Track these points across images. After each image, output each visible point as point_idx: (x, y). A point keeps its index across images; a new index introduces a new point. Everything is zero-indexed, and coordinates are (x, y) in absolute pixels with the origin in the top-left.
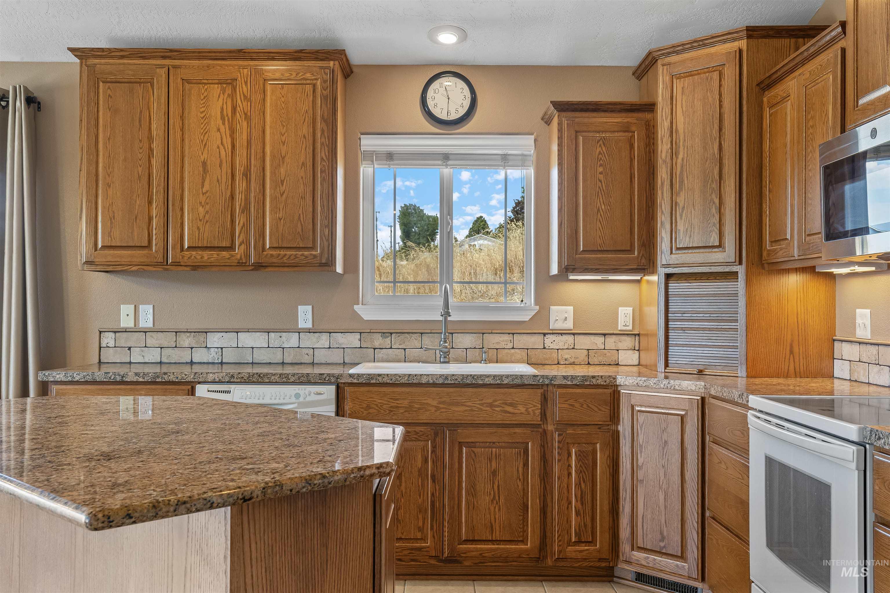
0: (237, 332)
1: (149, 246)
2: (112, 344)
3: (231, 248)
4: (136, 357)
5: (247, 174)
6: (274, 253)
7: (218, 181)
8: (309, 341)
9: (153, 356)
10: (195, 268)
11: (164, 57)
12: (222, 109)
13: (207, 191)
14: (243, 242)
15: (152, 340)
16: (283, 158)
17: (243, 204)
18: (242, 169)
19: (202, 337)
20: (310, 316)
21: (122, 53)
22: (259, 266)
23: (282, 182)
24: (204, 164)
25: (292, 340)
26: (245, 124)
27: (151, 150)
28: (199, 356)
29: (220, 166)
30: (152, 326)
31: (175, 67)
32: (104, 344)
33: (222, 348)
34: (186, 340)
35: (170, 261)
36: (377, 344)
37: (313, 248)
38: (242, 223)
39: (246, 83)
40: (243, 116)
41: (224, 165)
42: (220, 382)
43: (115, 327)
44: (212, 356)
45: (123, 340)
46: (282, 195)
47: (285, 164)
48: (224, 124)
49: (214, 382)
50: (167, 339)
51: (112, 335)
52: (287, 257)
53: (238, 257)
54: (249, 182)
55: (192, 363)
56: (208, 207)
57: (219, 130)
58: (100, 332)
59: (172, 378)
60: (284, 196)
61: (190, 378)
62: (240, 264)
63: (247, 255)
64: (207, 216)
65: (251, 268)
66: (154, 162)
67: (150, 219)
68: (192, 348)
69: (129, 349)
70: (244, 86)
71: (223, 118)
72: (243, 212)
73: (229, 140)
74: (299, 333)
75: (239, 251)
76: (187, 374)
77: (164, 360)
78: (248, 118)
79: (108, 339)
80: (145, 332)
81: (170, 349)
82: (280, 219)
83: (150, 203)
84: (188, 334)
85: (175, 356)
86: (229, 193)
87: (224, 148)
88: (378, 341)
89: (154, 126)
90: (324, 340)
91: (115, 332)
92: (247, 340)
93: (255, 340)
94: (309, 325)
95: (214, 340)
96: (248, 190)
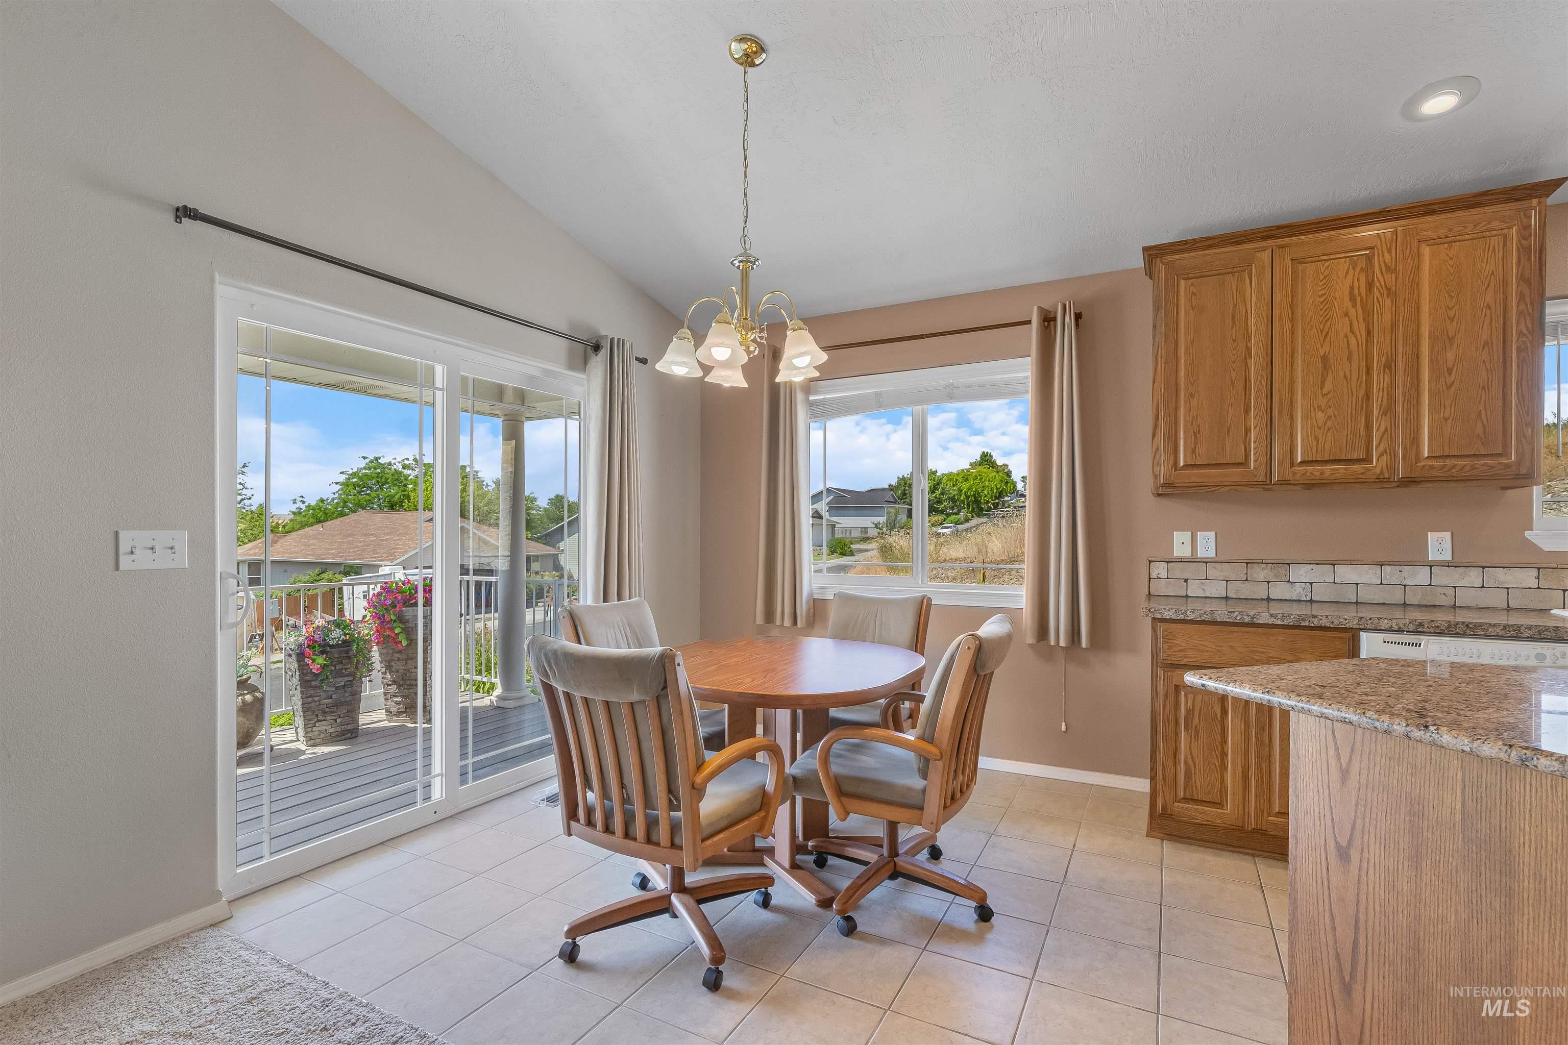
0: (1334, 565)
1: (1245, 463)
2: (1164, 575)
3: (1367, 460)
4: (1194, 589)
5: (1390, 366)
6: (1432, 463)
7: (1346, 377)
8: (1444, 578)
9: (1216, 590)
10: (1309, 486)
11: (1265, 238)
12: (1352, 288)
13: (1329, 392)
14: (1385, 452)
15: (1213, 572)
16: (1451, 340)
17: (1385, 403)
18: (1384, 360)
19: (1282, 570)
20: (1448, 545)
21: (1208, 243)
22: (1409, 482)
23: (1450, 371)
24: (1325, 359)
25: (1422, 576)
26: (1388, 302)
27: (1249, 350)
28: (1277, 591)
29: (1350, 359)
30: (1214, 556)
31: (1281, 247)
32: (1154, 575)
33: (1311, 584)
34: (1261, 573)
35: (1276, 478)
36: (1565, 584)
37: (1505, 453)
38: (1382, 429)
39: (1389, 251)
40: (1385, 292)
41: (1355, 357)
42: (1400, 631)
43: (1168, 557)
44: (1298, 592)
45: (1179, 571)
46: (1448, 388)
47: (1455, 345)
48: (1354, 305)
49: (1390, 630)
50: (1238, 571)
51: (1165, 565)
52: (1458, 468)
53: (1378, 471)
54: (1394, 376)
55: (1268, 599)
56: (1330, 412)
57: (1346, 314)
58: (1150, 562)
59: (1325, 622)
60: (1453, 389)
61: (1354, 624)
62: (1380, 481)
63: (1392, 469)
64: (1329, 424)
65: (1394, 485)
66: (1252, 363)
67: (1247, 431)
68: (1268, 582)
69: (1186, 581)
70: (1386, 254)
71: (1352, 299)
72: (1385, 414)
73: (1363, 326)
74: (1431, 567)
75: (1377, 463)
76: (1349, 618)
77: (1230, 595)
78: (1391, 293)
79: (1160, 570)
80: (1206, 563)
81: (1239, 583)
82: (1446, 420)
83: (1247, 411)
84: (1264, 566)
85: (1246, 591)
86: (1362, 392)
87: (1355, 336)
89: (1252, 321)
90: (1473, 577)
91: (1168, 562)
92: (1347, 574)
93: (1366, 575)
94: (1447, 556)
95: (1301, 573)
96: (1392, 385)
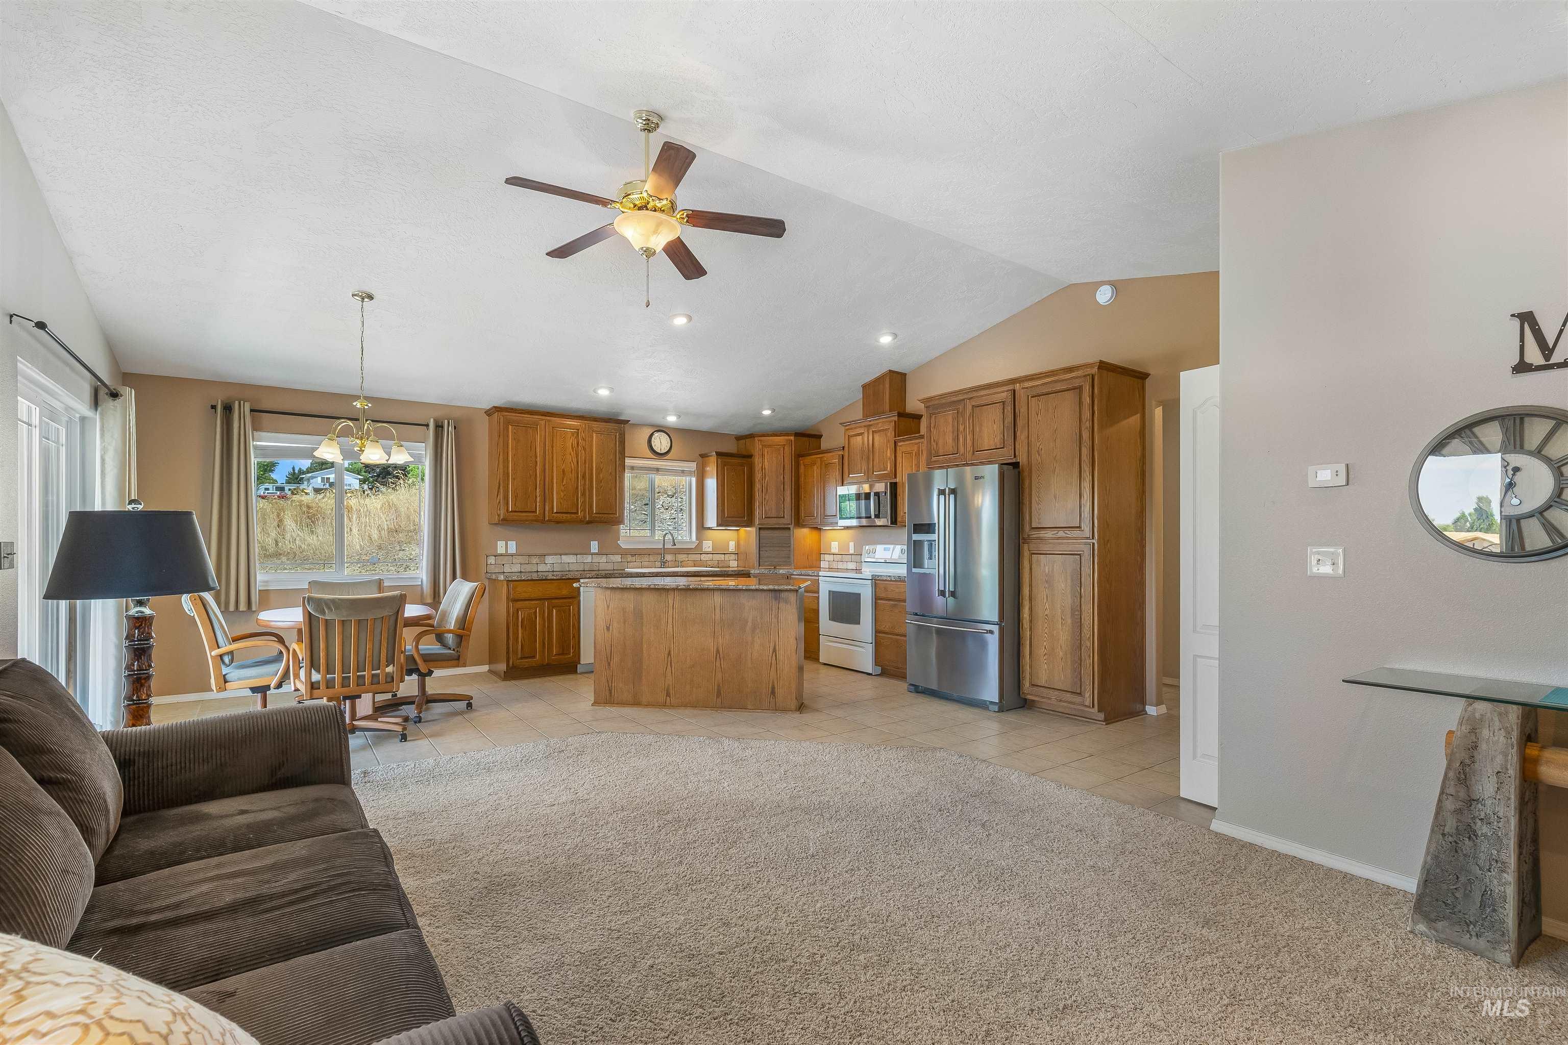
0: (561, 556)
1: (534, 511)
2: (493, 562)
3: (576, 512)
4: (507, 569)
5: (584, 477)
6: (598, 516)
8: (596, 559)
9: (516, 568)
10: (557, 522)
12: (572, 444)
13: (565, 484)
14: (582, 509)
15: (514, 560)
17: (582, 491)
18: (582, 474)
19: (542, 558)
20: (597, 547)
22: (590, 522)
24: (563, 471)
25: (589, 559)
26: (583, 452)
27: (536, 462)
28: (541, 568)
30: (515, 553)
31: (547, 420)
32: (489, 563)
33: (553, 564)
34: (535, 560)
35: (547, 519)
36: (629, 560)
43: (495, 554)
44: (548, 568)
45: (500, 560)
47: (603, 472)
50: (525, 560)
51: (494, 557)
54: (585, 480)
55: (537, 571)
58: (487, 556)
62: (581, 521)
63: (585, 517)
66: (538, 468)
67: (536, 497)
68: (537, 564)
69: (503, 565)
71: (572, 448)
72: (582, 495)
73: (576, 460)
74: (592, 555)
75: (580, 515)
77: (522, 570)
78: (585, 449)
79: (492, 560)
80: (512, 556)
81: (525, 565)
83: (535, 489)
84: (535, 557)
85: (528, 568)
86: (575, 486)
87: (574, 463)
88: (630, 558)
89: (538, 450)
90: (604, 559)
92: (566, 559)
93: (570, 559)
94: (597, 551)
95: (550, 560)
96: (585, 484)
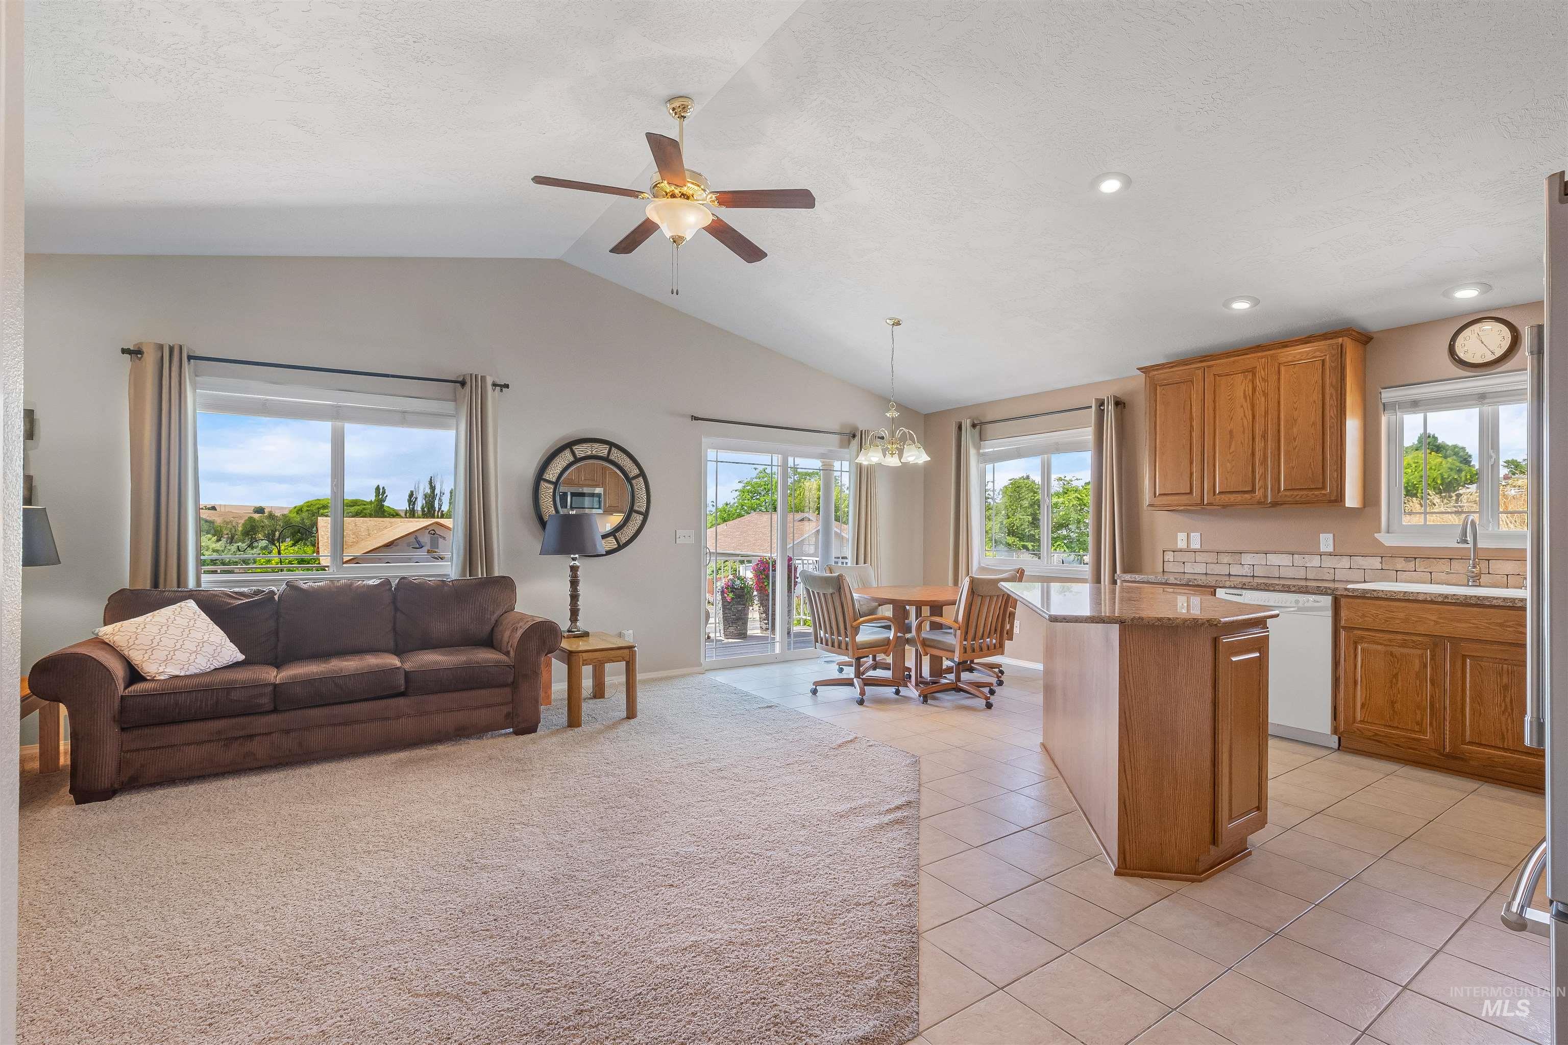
0: (1266, 554)
1: (1191, 493)
2: (1172, 560)
3: (1253, 491)
4: (1188, 569)
5: (1264, 437)
6: (1288, 493)
7: (1242, 443)
8: (1329, 562)
9: (1201, 569)
10: (1224, 506)
11: (1201, 362)
12: (1245, 390)
13: (1233, 452)
14: (1262, 486)
15: (1200, 557)
16: (1295, 421)
17: (1261, 459)
18: (1261, 432)
19: (1237, 556)
20: (1330, 543)
21: (1171, 365)
22: (1275, 504)
23: (1295, 439)
24: (1231, 432)
25: (1315, 561)
26: (1263, 399)
27: (1192, 426)
28: (1235, 570)
29: (1244, 432)
30: (1199, 547)
31: (1209, 367)
32: (1166, 559)
33: (1253, 565)
34: (1225, 559)
35: (1206, 502)
36: (1399, 567)
37: (1324, 488)
38: (1261, 472)
39: (1264, 369)
40: (1262, 393)
41: (1246, 431)
42: (1235, 588)
43: (1173, 548)
44: (1246, 570)
45: (1180, 557)
46: (1294, 449)
47: (1297, 425)
48: (1246, 401)
49: (1230, 587)
50: (1212, 558)
51: (1172, 554)
52: (1299, 496)
53: (1258, 498)
54: (1266, 441)
55: (1229, 575)
56: (1234, 463)
57: (1242, 406)
58: (1164, 551)
59: (1200, 583)
60: (1297, 450)
61: (1213, 584)
62: (1259, 503)
63: (1266, 497)
64: (1233, 470)
65: (1269, 505)
66: (1194, 434)
67: (1191, 474)
68: (1230, 564)
69: (1184, 563)
70: (1262, 371)
71: (1245, 397)
72: (1262, 464)
73: (1250, 412)
74: (1322, 556)
75: (1258, 494)
76: (1211, 581)
77: (1209, 571)
78: (1265, 395)
79: (1169, 556)
80: (1195, 552)
81: (1213, 565)
82: (1293, 468)
83: (1191, 463)
84: (1227, 554)
85: (1218, 569)
86: (1250, 451)
87: (1246, 418)
88: (1401, 564)
89: (1194, 409)
90: (1344, 562)
91: (1173, 551)
92: (1274, 559)
93: (1285, 560)
94: (1330, 549)
95: (1247, 559)
96: (1265, 448)
